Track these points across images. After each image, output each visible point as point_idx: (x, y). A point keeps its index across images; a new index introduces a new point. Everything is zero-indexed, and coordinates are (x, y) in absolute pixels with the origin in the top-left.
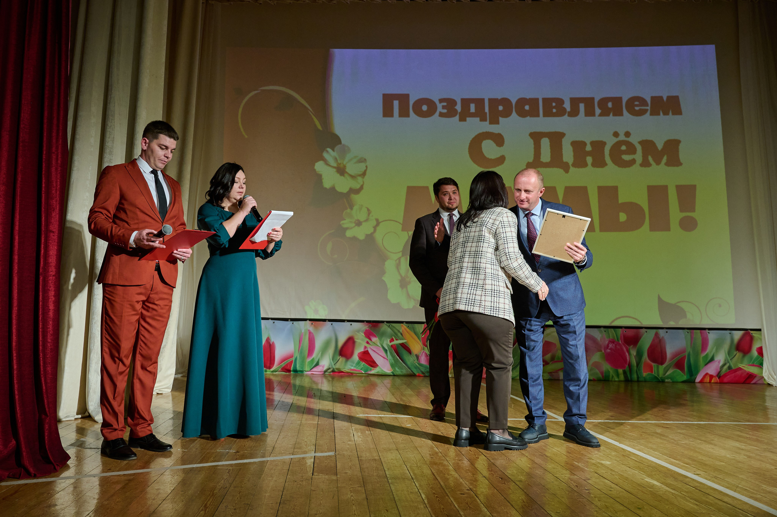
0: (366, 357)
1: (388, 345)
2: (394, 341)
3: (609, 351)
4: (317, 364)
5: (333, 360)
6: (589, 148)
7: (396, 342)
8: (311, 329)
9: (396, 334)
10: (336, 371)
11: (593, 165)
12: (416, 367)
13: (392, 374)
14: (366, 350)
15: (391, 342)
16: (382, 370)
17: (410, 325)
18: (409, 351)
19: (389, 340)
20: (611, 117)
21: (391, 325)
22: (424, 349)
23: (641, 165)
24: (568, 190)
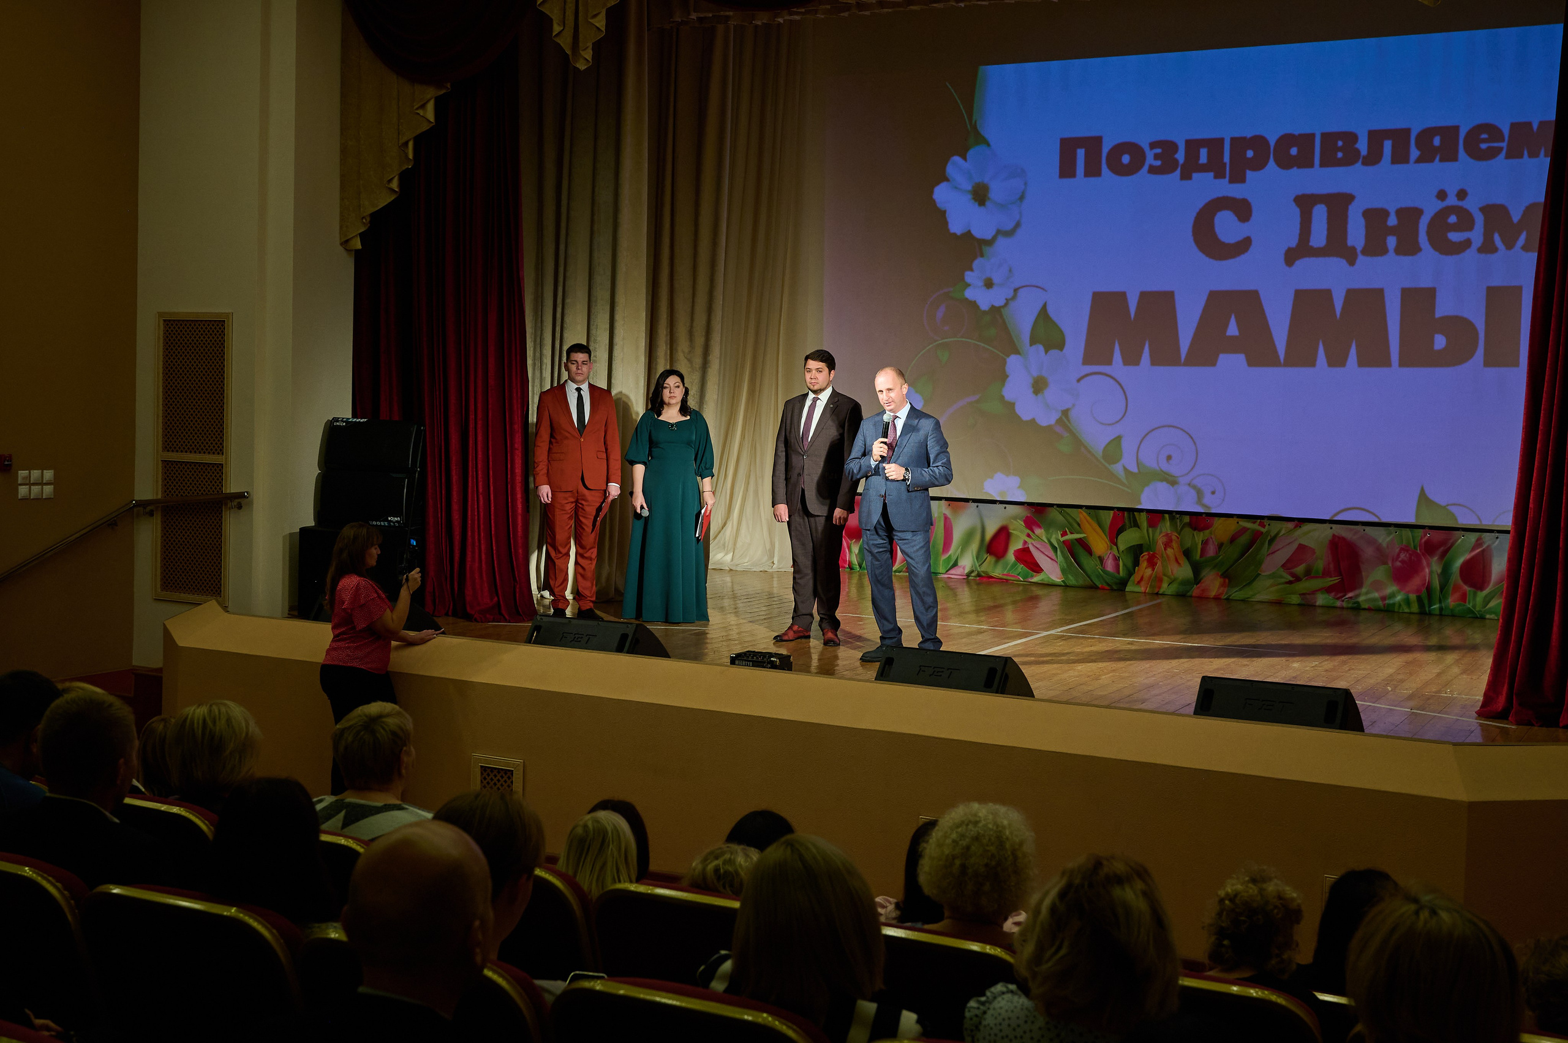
0: (1025, 557)
1: (1058, 541)
2: (1067, 535)
3: (1398, 564)
4: (955, 565)
5: (977, 558)
6: (1392, 221)
7: (1069, 537)
8: (948, 512)
9: (1071, 525)
10: (983, 575)
11: (1399, 251)
12: (1099, 576)
13: (1063, 584)
14: (1027, 546)
15: (1062, 535)
16: (1049, 578)
17: (1092, 511)
18: (1089, 551)
19: (1059, 533)
20: (1437, 166)
21: (1063, 510)
22: (1111, 549)
23: (1480, 250)
24: (1352, 295)
